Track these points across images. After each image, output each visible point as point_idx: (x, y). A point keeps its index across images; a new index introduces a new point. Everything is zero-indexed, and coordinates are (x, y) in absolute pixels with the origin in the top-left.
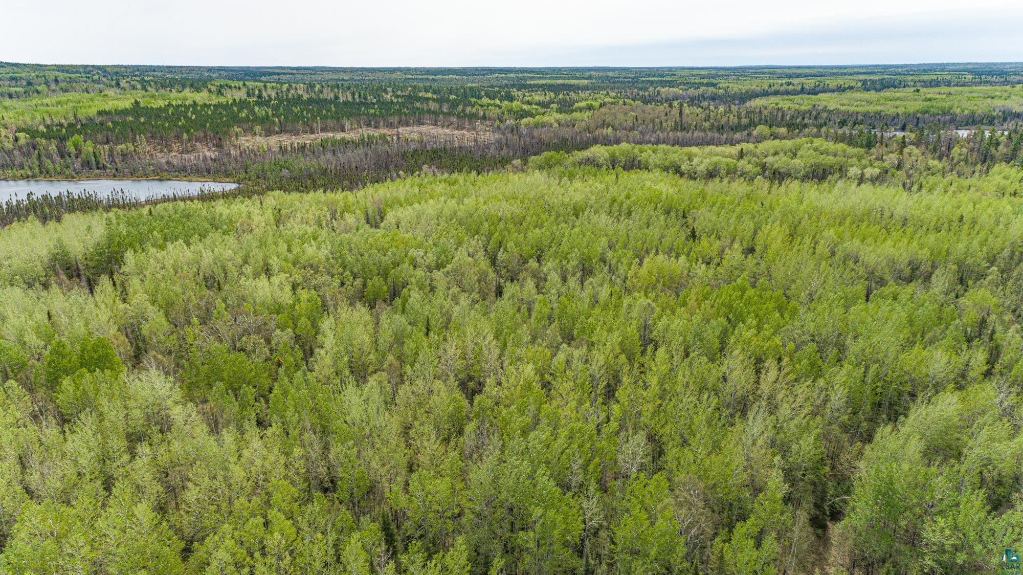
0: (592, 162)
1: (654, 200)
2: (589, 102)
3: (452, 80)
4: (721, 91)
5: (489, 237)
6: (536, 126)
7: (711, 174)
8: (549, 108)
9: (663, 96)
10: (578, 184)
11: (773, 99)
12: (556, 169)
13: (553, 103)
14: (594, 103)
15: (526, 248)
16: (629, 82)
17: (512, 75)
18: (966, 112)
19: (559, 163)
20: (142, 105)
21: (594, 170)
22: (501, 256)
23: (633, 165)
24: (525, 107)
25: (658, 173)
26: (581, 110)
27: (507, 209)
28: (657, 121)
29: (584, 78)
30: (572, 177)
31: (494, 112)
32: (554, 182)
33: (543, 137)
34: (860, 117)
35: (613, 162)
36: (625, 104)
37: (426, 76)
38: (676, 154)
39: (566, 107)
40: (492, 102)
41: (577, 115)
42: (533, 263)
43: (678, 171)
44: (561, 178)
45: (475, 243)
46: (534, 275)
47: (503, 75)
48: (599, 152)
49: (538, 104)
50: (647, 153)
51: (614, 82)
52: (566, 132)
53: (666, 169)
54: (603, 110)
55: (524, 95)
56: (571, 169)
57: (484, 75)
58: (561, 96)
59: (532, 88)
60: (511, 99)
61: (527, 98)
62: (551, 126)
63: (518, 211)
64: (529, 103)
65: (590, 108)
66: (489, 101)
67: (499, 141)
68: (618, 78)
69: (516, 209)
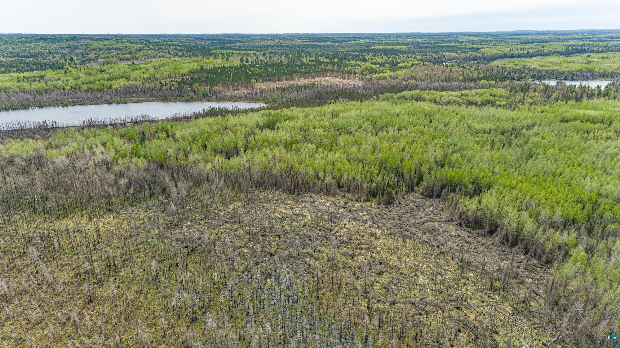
0: (404, 97)
1: (423, 111)
2: (405, 64)
3: (330, 46)
4: (479, 54)
5: (372, 121)
6: (380, 79)
7: (448, 103)
8: (384, 67)
9: (446, 58)
10: (398, 106)
11: (504, 61)
12: (391, 101)
13: (387, 63)
14: (408, 64)
15: (383, 124)
16: (429, 47)
17: (362, 41)
18: (602, 71)
19: (392, 98)
20: (204, 68)
21: (405, 101)
22: (376, 126)
23: (419, 99)
24: (373, 66)
25: (427, 102)
26: (401, 68)
27: (376, 113)
28: (437, 75)
29: (404, 44)
30: (396, 103)
31: (359, 70)
32: (390, 105)
33: (383, 84)
34: (544, 73)
35: (412, 98)
36: (424, 65)
37: (314, 43)
38: (437, 94)
39: (394, 66)
40: (356, 63)
41: (399, 72)
42: (385, 128)
43: (436, 102)
44: (392, 104)
45: (369, 122)
46: (386, 130)
47: (357, 42)
48: (407, 93)
49: (379, 64)
50: (426, 94)
51: (421, 48)
52: (394, 82)
53: (431, 101)
54: (412, 68)
55: (372, 59)
56: (396, 100)
57: (346, 42)
58: (391, 59)
59: (375, 53)
60: (365, 61)
61: (374, 61)
62: (387, 78)
63: (379, 114)
64: (375, 64)
65: (406, 67)
66: (354, 62)
67: (364, 86)
68: (424, 43)
69: (379, 113)
